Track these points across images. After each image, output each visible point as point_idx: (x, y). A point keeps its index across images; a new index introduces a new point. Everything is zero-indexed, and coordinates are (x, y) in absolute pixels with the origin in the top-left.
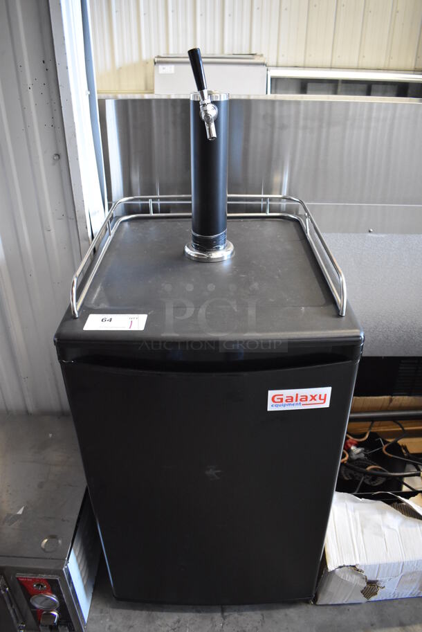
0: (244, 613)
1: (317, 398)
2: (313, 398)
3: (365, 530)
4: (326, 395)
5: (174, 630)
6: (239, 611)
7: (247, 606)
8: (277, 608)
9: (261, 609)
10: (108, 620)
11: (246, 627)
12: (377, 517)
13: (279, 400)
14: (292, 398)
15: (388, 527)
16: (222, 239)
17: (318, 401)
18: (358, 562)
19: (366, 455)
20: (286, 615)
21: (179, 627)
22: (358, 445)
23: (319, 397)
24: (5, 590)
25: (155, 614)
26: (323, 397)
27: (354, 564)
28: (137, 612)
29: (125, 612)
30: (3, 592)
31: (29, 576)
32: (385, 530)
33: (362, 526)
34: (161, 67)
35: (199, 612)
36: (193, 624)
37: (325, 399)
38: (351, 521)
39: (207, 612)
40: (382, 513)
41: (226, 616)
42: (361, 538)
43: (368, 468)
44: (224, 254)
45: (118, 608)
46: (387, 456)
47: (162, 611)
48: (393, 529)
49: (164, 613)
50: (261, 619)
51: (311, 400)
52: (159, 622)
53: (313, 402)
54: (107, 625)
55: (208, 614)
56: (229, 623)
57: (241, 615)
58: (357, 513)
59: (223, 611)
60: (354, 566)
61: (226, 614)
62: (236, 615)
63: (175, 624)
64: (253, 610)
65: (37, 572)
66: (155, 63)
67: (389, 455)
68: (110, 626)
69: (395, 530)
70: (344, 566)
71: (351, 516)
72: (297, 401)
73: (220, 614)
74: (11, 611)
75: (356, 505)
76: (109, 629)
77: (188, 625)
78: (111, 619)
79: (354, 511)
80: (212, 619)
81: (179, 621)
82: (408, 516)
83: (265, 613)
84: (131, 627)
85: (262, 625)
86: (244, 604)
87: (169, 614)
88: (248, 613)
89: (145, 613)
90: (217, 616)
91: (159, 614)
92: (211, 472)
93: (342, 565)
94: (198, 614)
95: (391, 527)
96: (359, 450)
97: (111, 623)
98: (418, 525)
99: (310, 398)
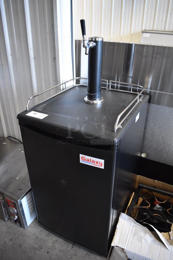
0: (81, 249)
1: (99, 163)
2: (97, 163)
3: (134, 236)
4: (102, 163)
5: (53, 242)
6: (79, 247)
7: (83, 247)
8: (93, 254)
9: (87, 251)
10: (35, 229)
11: (78, 254)
12: (142, 234)
13: (84, 159)
14: (89, 160)
15: (145, 240)
16: (97, 96)
17: (99, 165)
18: (125, 248)
19: (162, 210)
20: (96, 258)
21: (55, 242)
22: (160, 205)
23: (100, 163)
24: (2, 201)
25: (50, 234)
26: (101, 164)
27: (123, 248)
28: (45, 231)
29: (42, 229)
30: (1, 201)
31: (9, 199)
32: (143, 241)
33: (134, 234)
34: (144, 34)
35: (65, 240)
36: (61, 244)
37: (102, 165)
38: (130, 230)
39: (68, 242)
40: (145, 233)
41: (73, 247)
42: (132, 239)
43: (154, 214)
44: (98, 102)
45: (40, 226)
46: (168, 213)
47: (53, 234)
48: (148, 242)
49: (54, 235)
50: (86, 254)
51: (96, 163)
52: (50, 237)
53: (97, 164)
54: (34, 230)
55: (68, 243)
56: (73, 250)
57: (79, 249)
58: (134, 228)
59: (73, 245)
60: (123, 249)
61: (74, 246)
62: (77, 248)
63: (55, 240)
64: (84, 250)
65: (11, 198)
66: (142, 32)
67: (169, 213)
68: (34, 231)
69: (149, 243)
70: (118, 247)
71: (131, 228)
72: (91, 162)
73: (72, 245)
74: (3, 210)
75: (135, 224)
76: (34, 232)
77: (59, 243)
78: (36, 229)
79: (133, 227)
80: (68, 245)
81: (57, 240)
82: (157, 239)
83: (88, 253)
84: (41, 234)
85: (84, 257)
86: (82, 246)
87: (55, 236)
88: (82, 250)
89: (48, 232)
90: (71, 245)
91: (52, 235)
92: (63, 181)
93: (118, 246)
94: (64, 241)
95: (147, 240)
96: (159, 207)
97: (35, 230)
98: (160, 245)
99: (96, 162)
